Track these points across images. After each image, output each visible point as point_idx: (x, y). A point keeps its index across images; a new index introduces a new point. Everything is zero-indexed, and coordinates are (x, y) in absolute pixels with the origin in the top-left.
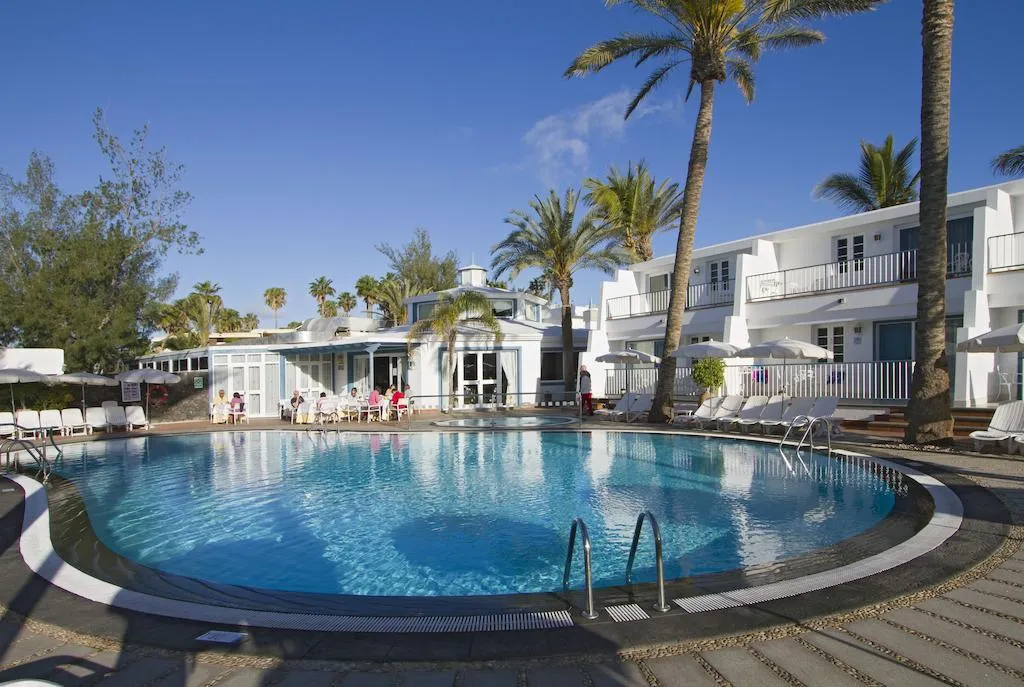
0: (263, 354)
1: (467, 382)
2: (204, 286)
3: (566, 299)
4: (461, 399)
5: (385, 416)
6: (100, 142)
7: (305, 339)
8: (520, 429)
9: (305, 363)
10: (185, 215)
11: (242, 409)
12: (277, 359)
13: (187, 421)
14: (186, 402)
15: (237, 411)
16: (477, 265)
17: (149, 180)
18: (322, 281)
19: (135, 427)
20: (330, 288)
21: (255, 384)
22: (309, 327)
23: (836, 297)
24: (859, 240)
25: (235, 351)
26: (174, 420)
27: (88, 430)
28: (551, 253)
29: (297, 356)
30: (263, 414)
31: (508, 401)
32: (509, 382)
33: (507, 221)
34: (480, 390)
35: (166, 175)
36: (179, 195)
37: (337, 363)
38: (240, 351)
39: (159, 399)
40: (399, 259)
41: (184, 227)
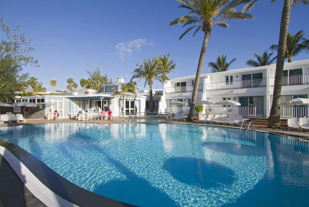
0: (64, 99)
1: (127, 109)
2: (32, 78)
3: (151, 88)
4: (125, 114)
5: (106, 118)
6: (3, 27)
7: (76, 94)
8: (140, 123)
9: (76, 102)
10: (32, 54)
11: (58, 116)
12: (69, 100)
13: (37, 119)
14: (36, 113)
15: (56, 116)
16: (122, 77)
17: (20, 42)
18: (70, 79)
19: (20, 121)
20: (73, 81)
21: (61, 107)
22: (76, 91)
23: (231, 90)
24: (232, 77)
25: (54, 97)
26: (32, 119)
27: (2, 122)
28: (147, 75)
29: (75, 99)
30: (63, 117)
31: (137, 115)
32: (137, 109)
33: (137, 65)
34: (130, 111)
35: (26, 42)
36: (30, 48)
37: (86, 102)
38: (56, 97)
39: (27, 111)
40: (92, 75)
41: (33, 58)
